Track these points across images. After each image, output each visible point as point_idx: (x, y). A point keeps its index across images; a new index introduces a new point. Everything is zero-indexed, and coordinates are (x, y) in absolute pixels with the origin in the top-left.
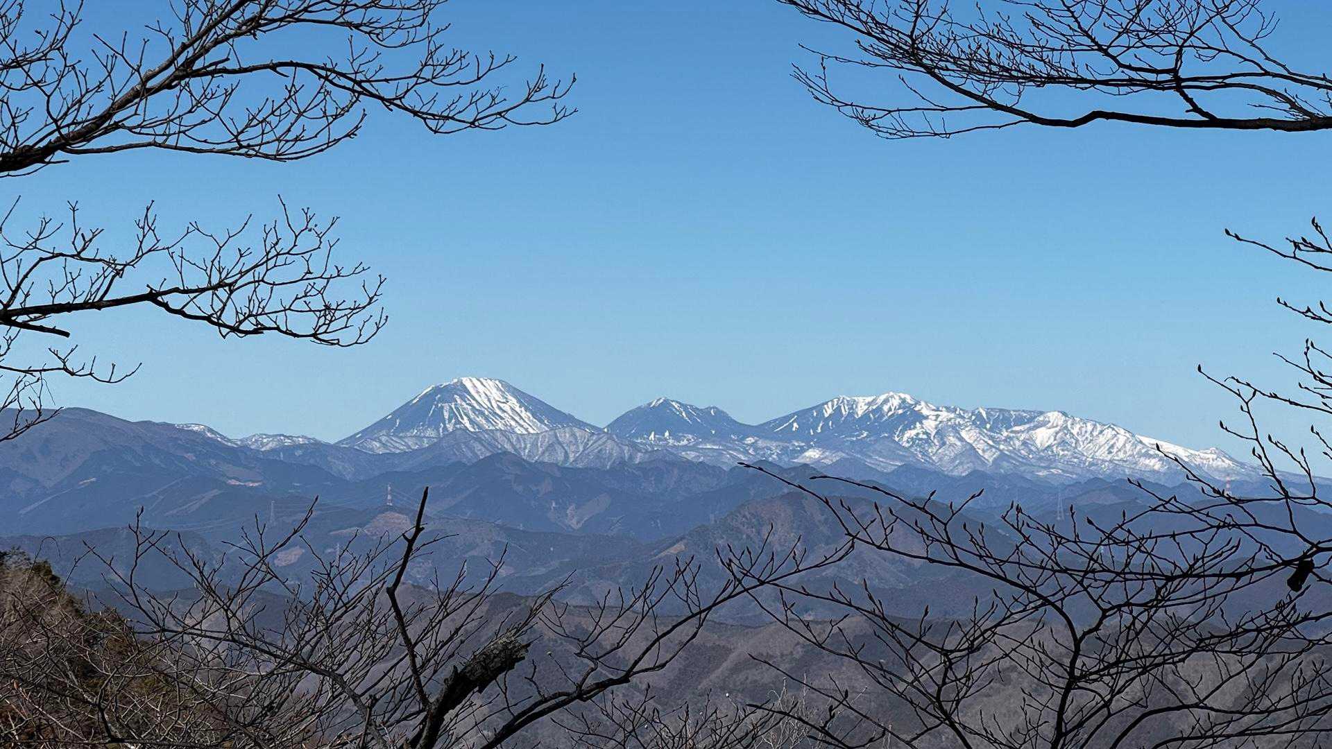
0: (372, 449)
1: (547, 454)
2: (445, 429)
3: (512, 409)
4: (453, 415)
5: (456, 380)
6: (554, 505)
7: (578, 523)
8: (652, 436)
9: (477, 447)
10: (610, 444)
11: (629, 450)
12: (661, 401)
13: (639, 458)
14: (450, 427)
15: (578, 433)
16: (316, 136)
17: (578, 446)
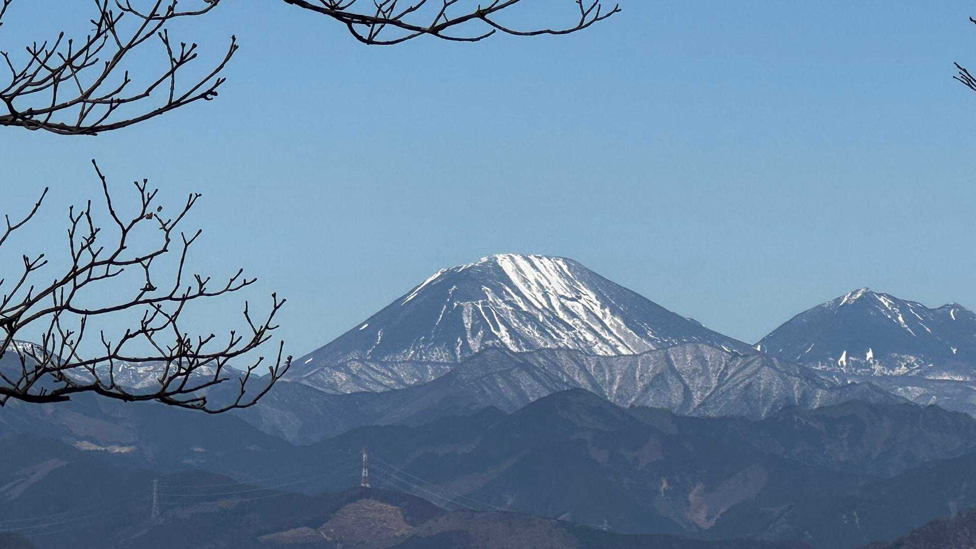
0: (333, 386)
1: (652, 393)
2: (466, 347)
3: (588, 311)
4: (479, 323)
5: (484, 259)
6: (665, 485)
7: (708, 518)
8: (843, 358)
9: (526, 381)
10: (766, 375)
11: (801, 385)
12: (859, 295)
13: (819, 398)
14: (475, 345)
15: (708, 353)
16: (147, 94)
17: (708, 378)
